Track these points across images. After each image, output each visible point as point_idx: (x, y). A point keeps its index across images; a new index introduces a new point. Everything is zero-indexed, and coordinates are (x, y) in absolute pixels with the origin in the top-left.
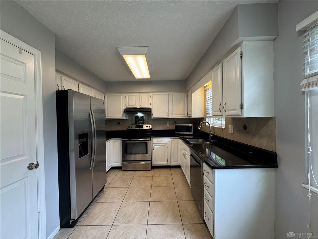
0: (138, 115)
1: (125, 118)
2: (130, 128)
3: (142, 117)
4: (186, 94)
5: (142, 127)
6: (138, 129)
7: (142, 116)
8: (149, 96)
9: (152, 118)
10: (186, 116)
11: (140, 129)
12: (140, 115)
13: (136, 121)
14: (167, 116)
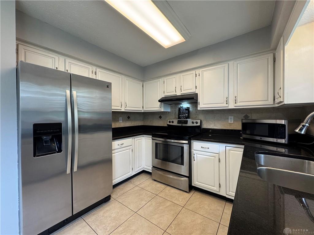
0: (181, 106)
1: (163, 110)
2: (171, 124)
3: (188, 109)
4: (271, 57)
5: (186, 122)
6: (180, 125)
7: (187, 107)
8: (194, 75)
9: (199, 109)
10: (272, 103)
11: (184, 125)
12: (185, 105)
13: (179, 115)
14: (225, 105)
